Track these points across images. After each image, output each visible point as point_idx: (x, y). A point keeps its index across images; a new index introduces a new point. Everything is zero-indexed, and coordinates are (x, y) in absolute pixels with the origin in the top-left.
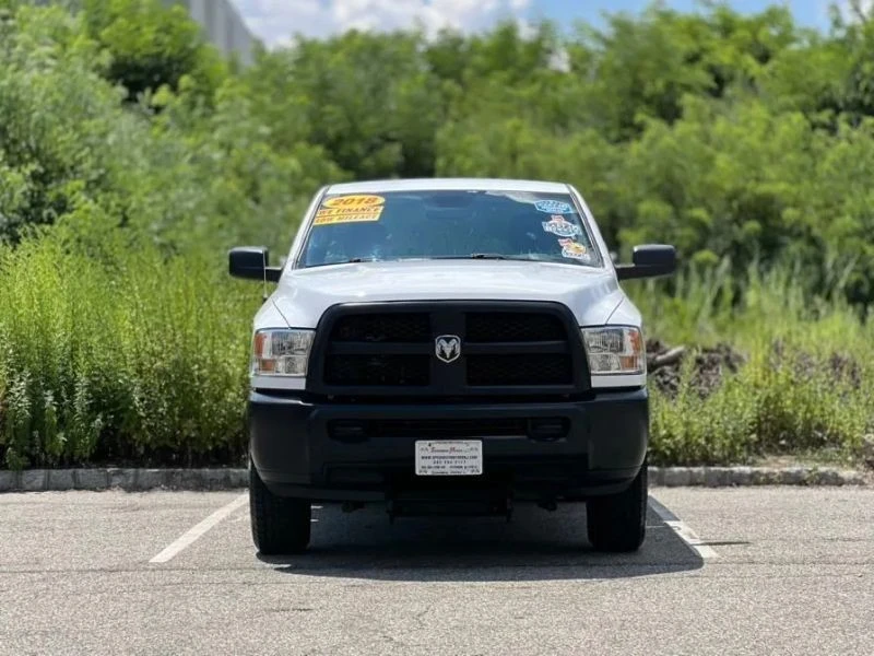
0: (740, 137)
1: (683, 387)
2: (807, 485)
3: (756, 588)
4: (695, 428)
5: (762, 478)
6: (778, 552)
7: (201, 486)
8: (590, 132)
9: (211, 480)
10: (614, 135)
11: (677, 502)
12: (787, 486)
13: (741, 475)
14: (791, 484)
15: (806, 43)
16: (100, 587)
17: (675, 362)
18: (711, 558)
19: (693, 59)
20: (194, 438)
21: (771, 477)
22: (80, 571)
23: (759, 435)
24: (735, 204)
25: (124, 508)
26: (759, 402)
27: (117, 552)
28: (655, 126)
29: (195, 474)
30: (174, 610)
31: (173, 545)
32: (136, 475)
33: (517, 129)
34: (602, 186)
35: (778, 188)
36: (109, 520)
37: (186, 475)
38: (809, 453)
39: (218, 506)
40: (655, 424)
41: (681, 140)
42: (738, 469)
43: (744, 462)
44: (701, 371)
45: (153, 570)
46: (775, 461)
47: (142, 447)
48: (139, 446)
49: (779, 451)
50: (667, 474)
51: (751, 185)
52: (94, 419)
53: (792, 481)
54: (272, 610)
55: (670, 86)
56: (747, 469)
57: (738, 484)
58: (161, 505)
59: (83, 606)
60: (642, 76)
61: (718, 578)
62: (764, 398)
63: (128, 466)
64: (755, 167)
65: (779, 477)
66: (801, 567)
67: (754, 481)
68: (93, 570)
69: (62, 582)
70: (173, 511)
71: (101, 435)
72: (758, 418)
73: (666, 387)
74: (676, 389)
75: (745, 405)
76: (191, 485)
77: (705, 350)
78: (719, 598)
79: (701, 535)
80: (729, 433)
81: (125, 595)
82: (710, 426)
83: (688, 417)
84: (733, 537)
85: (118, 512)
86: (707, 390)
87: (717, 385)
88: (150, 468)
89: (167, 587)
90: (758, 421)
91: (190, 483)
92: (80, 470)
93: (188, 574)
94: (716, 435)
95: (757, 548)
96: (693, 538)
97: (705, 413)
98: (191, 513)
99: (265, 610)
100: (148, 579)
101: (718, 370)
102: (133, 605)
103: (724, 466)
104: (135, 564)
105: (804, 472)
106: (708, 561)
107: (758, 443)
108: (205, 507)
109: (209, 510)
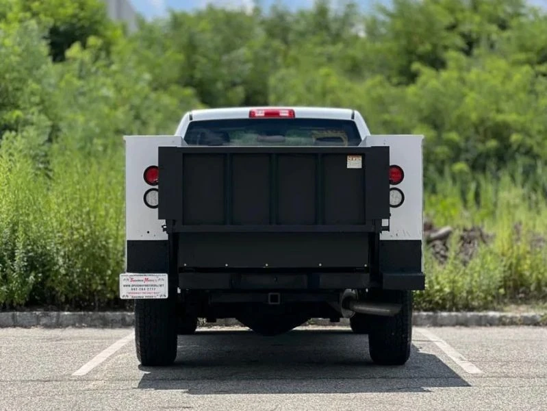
0: (486, 80)
1: (451, 254)
2: (540, 326)
3: (512, 394)
4: (459, 285)
5: (508, 321)
6: (526, 371)
7: (106, 324)
8: (378, 78)
9: (112, 320)
10: (395, 80)
11: (448, 336)
12: (526, 327)
13: (493, 318)
14: (529, 325)
15: (531, 17)
16: (38, 392)
17: (444, 238)
18: (477, 374)
19: (452, 28)
20: (99, 291)
21: (514, 320)
22: (22, 381)
23: (505, 290)
24: (481, 129)
25: (50, 339)
26: (505, 266)
27: (48, 368)
28: (426, 73)
29: (100, 316)
30: (93, 407)
31: (89, 363)
32: (58, 317)
33: (328, 75)
34: (386, 117)
35: (511, 117)
36: (41, 347)
37: (94, 317)
38: (541, 304)
39: (119, 338)
40: (430, 282)
41: (445, 84)
42: (491, 314)
43: (494, 309)
44: (463, 245)
45: (75, 380)
46: (517, 309)
47: (64, 297)
48: (61, 296)
49: (520, 302)
50: (439, 317)
51: (492, 115)
52: (28, 276)
53: (529, 322)
54: (164, 407)
55: (435, 46)
56: (497, 314)
57: (491, 325)
58: (77, 337)
59: (27, 404)
60: (416, 39)
61: (484, 387)
62: (508, 264)
63: (52, 310)
64: (497, 102)
65: (520, 320)
66: (543, 380)
67: (502, 322)
68: (32, 381)
69: (10, 388)
70: (86, 341)
71: (33, 287)
72: (504, 277)
73: (438, 256)
74: (445, 257)
75: (496, 269)
76: (97, 324)
77: (465, 230)
78: (487, 401)
79: (469, 358)
80: (484, 288)
81: (56, 397)
82: (471, 283)
83: (455, 277)
84: (491, 360)
85: (46, 342)
86: (467, 258)
87: (474, 255)
88: (68, 311)
89: (86, 392)
90: (505, 280)
91: (96, 322)
92: (18, 313)
93: (100, 383)
94: (474, 290)
95: (509, 367)
96: (462, 360)
97: (467, 274)
98: (99, 343)
99: (159, 407)
100: (72, 386)
101: (474, 244)
102: (63, 404)
103: (480, 312)
104: (62, 376)
105: (538, 317)
106: (475, 376)
107: (505, 296)
108: (108, 338)
109: (112, 340)
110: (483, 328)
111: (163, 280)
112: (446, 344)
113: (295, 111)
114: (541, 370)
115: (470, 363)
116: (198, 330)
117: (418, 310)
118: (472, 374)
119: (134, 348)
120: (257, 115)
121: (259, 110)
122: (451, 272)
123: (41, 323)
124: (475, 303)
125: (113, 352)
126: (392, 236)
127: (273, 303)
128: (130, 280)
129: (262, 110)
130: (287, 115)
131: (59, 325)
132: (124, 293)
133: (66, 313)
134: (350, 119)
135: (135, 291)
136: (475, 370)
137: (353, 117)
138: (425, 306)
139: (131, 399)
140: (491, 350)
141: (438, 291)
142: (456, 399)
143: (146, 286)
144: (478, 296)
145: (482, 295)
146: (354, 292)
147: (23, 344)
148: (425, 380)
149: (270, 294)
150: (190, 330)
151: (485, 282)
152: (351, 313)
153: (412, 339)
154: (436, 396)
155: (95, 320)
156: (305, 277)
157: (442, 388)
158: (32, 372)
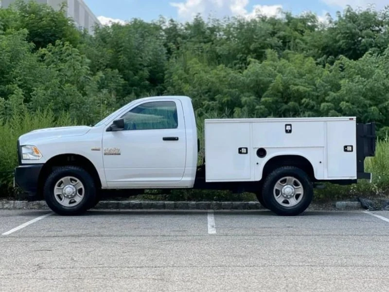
31: (14, 229)
32: (14, 204)
45: (2, 237)
48: (17, 192)
54: (37, 250)
63: (12, 200)
103: (245, 201)
110: (245, 211)
123: (5, 207)
131: (14, 208)
133: (19, 202)
138: (216, 198)
155: (35, 205)
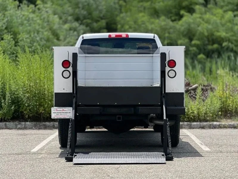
1: (197, 97)
2: (236, 128)
3: (223, 160)
4: (201, 110)
5: (222, 126)
6: (229, 149)
7: (46, 128)
9: (49, 126)
11: (196, 133)
12: (230, 129)
13: (215, 125)
14: (232, 128)
16: (16, 159)
17: (195, 89)
20: (43, 113)
21: (225, 126)
22: (9, 154)
23: (221, 112)
26: (221, 102)
27: (20, 148)
29: (43, 124)
30: (40, 166)
31: (38, 146)
32: (25, 124)
36: (17, 139)
37: (41, 124)
38: (237, 118)
39: (52, 134)
40: (189, 109)
42: (215, 123)
43: (217, 121)
44: (203, 92)
45: (32, 154)
46: (226, 121)
48: (26, 115)
49: (228, 118)
50: (192, 125)
52: (12, 107)
53: (232, 127)
54: (71, 167)
56: (218, 123)
57: (215, 128)
58: (33, 134)
59: (11, 165)
61: (211, 157)
62: (223, 101)
63: (22, 122)
65: (228, 126)
66: (237, 154)
67: (220, 127)
68: (13, 154)
69: (3, 158)
70: (37, 136)
71: (14, 111)
72: (221, 107)
73: (192, 97)
74: (195, 98)
75: (217, 103)
76: (42, 128)
77: (204, 86)
78: (212, 163)
79: (205, 144)
80: (212, 112)
81: (24, 162)
82: (206, 109)
83: (199, 107)
84: (214, 144)
85: (20, 136)
86: (205, 98)
87: (208, 97)
88: (29, 122)
89: (37, 159)
90: (221, 108)
91: (42, 127)
92: (7, 123)
93: (43, 155)
94: (208, 112)
95: (222, 148)
96: (202, 144)
97: (204, 106)
98: (43, 137)
99: (68, 166)
100: (31, 157)
101: (208, 92)
102: (26, 165)
103: (210, 122)
104: (26, 152)
105: (236, 124)
106: (207, 152)
107: (221, 115)
108: (47, 134)
109: (48, 135)
110: (212, 129)
111: (70, 110)
112: (195, 137)
113: (129, 35)
114: (236, 149)
115: (205, 146)
116: (86, 130)
117: (183, 121)
118: (206, 151)
119: (58, 139)
120: (112, 36)
121: (113, 34)
122: (198, 105)
123: (18, 127)
124: (208, 118)
125: (49, 141)
126: (171, 91)
127: (119, 120)
128: (56, 110)
129: (114, 34)
130: (125, 36)
131: (25, 128)
132: (53, 116)
133: (28, 123)
134: (153, 38)
135: (58, 115)
136: (207, 149)
137: (154, 37)
138: (187, 120)
139: (56, 162)
140: (215, 139)
141: (191, 113)
142: (198, 163)
143: (63, 113)
144: (209, 115)
145: (211, 115)
146: (154, 115)
147: (10, 137)
148: (185, 154)
149: (117, 116)
150: (83, 131)
151: (213, 109)
152: (153, 124)
153: (180, 134)
154: (190, 161)
155: (41, 126)
156: (133, 109)
157: (193, 157)
158: (13, 150)
